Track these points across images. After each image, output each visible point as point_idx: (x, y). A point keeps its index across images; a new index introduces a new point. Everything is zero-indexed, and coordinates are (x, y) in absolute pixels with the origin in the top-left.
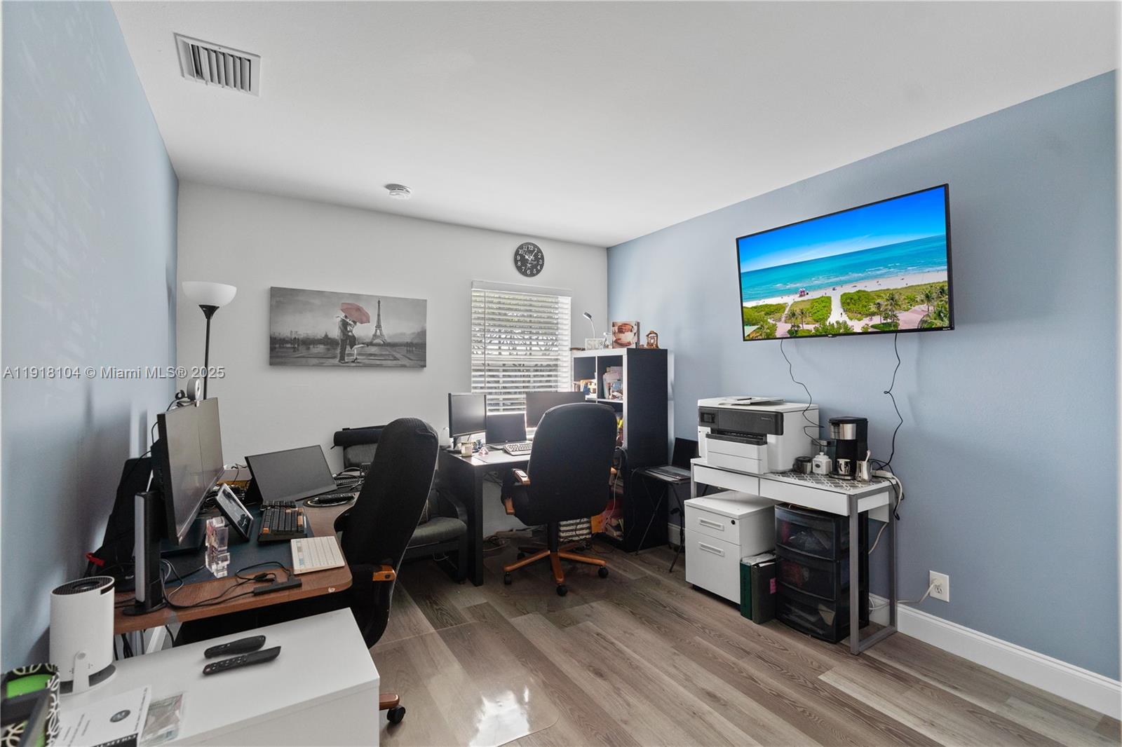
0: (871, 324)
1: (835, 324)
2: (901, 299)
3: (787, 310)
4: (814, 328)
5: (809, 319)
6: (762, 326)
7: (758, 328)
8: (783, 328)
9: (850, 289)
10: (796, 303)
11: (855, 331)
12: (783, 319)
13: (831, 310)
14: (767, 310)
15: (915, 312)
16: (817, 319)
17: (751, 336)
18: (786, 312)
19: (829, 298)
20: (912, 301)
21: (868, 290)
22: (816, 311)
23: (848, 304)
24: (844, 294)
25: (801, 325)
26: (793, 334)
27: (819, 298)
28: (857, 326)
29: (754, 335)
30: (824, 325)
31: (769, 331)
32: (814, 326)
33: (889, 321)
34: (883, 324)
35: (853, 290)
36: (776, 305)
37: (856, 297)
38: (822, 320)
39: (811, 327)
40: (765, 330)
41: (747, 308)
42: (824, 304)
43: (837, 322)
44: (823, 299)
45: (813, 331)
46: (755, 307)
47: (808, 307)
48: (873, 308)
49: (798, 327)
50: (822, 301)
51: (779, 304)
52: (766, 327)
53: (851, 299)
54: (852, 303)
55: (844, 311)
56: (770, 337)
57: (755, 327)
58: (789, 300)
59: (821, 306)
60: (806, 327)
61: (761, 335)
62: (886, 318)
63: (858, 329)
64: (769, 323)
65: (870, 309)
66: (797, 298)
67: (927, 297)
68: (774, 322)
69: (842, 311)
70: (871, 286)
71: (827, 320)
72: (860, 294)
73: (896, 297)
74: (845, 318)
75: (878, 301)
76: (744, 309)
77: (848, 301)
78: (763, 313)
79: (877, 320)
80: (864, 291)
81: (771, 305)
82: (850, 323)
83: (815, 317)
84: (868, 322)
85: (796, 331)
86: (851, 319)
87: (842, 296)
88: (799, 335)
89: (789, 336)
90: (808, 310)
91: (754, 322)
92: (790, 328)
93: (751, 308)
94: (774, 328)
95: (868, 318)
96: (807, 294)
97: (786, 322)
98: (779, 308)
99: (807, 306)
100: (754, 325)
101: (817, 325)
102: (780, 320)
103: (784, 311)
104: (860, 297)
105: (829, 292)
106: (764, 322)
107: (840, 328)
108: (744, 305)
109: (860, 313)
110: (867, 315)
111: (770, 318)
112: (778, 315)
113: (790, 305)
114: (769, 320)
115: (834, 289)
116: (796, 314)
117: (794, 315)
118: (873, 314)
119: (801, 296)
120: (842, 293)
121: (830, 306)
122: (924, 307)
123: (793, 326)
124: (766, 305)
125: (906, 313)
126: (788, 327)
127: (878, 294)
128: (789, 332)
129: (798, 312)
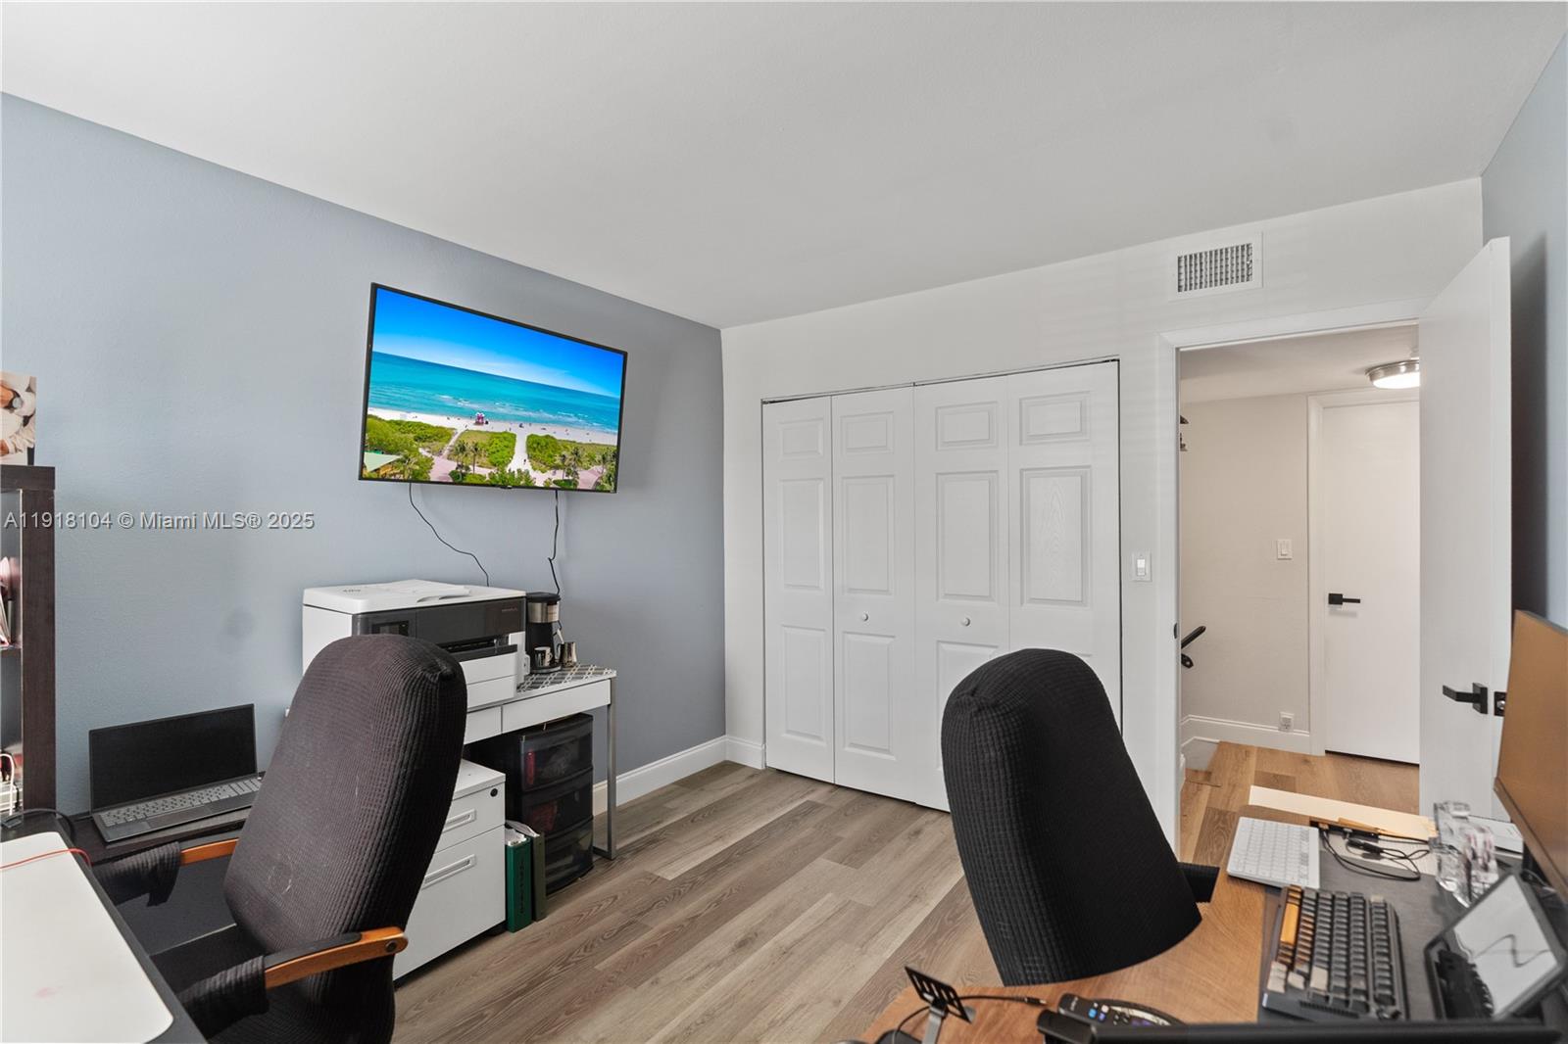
0: (554, 478)
1: (516, 475)
2: (583, 454)
3: (454, 439)
4: (490, 474)
5: (485, 460)
6: (406, 457)
7: (398, 461)
8: (442, 467)
9: (539, 431)
10: (468, 431)
11: (537, 485)
12: (446, 453)
13: (514, 453)
14: (418, 431)
15: (593, 472)
16: (494, 461)
17: (382, 473)
18: (451, 443)
19: (514, 436)
20: (592, 460)
21: (557, 437)
22: (494, 450)
23: (534, 449)
24: (531, 436)
25: (471, 467)
26: (458, 479)
27: (501, 433)
28: (540, 479)
29: (389, 471)
30: (503, 471)
31: (418, 467)
32: (489, 471)
33: (571, 478)
34: (565, 480)
35: (542, 434)
36: (437, 427)
37: (543, 443)
38: (500, 464)
39: (485, 472)
40: (411, 466)
41: (376, 418)
42: (506, 443)
43: (519, 471)
44: (506, 435)
45: (488, 478)
46: (398, 423)
47: (484, 442)
48: (558, 461)
49: (468, 469)
50: (505, 438)
51: (441, 428)
52: (414, 460)
53: (538, 444)
54: (539, 448)
55: (529, 457)
56: (418, 478)
57: (393, 458)
58: (459, 425)
59: (502, 445)
60: (479, 471)
61: (402, 472)
62: (568, 475)
63: (539, 483)
64: (420, 454)
65: (555, 460)
66: (471, 425)
67: (604, 458)
68: (429, 455)
69: (526, 456)
70: (560, 434)
71: (507, 465)
72: (548, 440)
73: (580, 453)
74: (527, 467)
75: (564, 453)
76: (369, 420)
77: (535, 445)
78: (412, 436)
79: (560, 475)
80: (552, 438)
81: (429, 426)
82: (533, 474)
83: (492, 458)
84: (551, 476)
85: (464, 475)
86: (535, 469)
87: (529, 437)
88: (468, 481)
89: (451, 481)
90: (485, 445)
91: (392, 447)
92: (454, 468)
93: (390, 422)
94: (428, 464)
95: (552, 471)
96: (487, 423)
97: (449, 459)
98: (442, 434)
99: (482, 441)
100: (390, 453)
101: (494, 470)
102: (440, 453)
103: (449, 440)
104: (547, 444)
105: (514, 428)
106: (409, 450)
107: (520, 479)
108: (369, 413)
109: (544, 464)
110: (551, 468)
111: (424, 447)
112: (437, 445)
113: (459, 432)
114: (421, 450)
115: (521, 426)
116: (467, 448)
117: (463, 449)
118: (557, 467)
119: (477, 423)
120: (529, 434)
121: (514, 445)
122: (599, 468)
123: (459, 466)
124: (419, 425)
125: (585, 472)
126: (452, 466)
127: (566, 444)
128: (452, 474)
129: (470, 446)
